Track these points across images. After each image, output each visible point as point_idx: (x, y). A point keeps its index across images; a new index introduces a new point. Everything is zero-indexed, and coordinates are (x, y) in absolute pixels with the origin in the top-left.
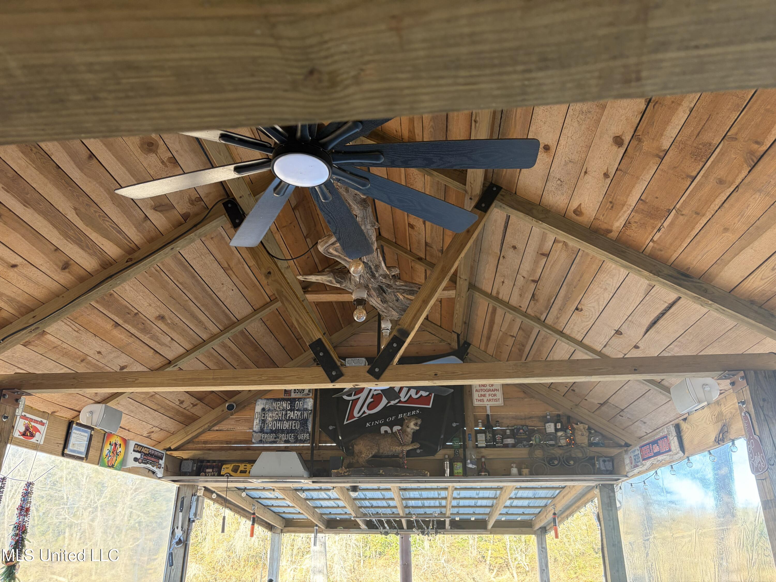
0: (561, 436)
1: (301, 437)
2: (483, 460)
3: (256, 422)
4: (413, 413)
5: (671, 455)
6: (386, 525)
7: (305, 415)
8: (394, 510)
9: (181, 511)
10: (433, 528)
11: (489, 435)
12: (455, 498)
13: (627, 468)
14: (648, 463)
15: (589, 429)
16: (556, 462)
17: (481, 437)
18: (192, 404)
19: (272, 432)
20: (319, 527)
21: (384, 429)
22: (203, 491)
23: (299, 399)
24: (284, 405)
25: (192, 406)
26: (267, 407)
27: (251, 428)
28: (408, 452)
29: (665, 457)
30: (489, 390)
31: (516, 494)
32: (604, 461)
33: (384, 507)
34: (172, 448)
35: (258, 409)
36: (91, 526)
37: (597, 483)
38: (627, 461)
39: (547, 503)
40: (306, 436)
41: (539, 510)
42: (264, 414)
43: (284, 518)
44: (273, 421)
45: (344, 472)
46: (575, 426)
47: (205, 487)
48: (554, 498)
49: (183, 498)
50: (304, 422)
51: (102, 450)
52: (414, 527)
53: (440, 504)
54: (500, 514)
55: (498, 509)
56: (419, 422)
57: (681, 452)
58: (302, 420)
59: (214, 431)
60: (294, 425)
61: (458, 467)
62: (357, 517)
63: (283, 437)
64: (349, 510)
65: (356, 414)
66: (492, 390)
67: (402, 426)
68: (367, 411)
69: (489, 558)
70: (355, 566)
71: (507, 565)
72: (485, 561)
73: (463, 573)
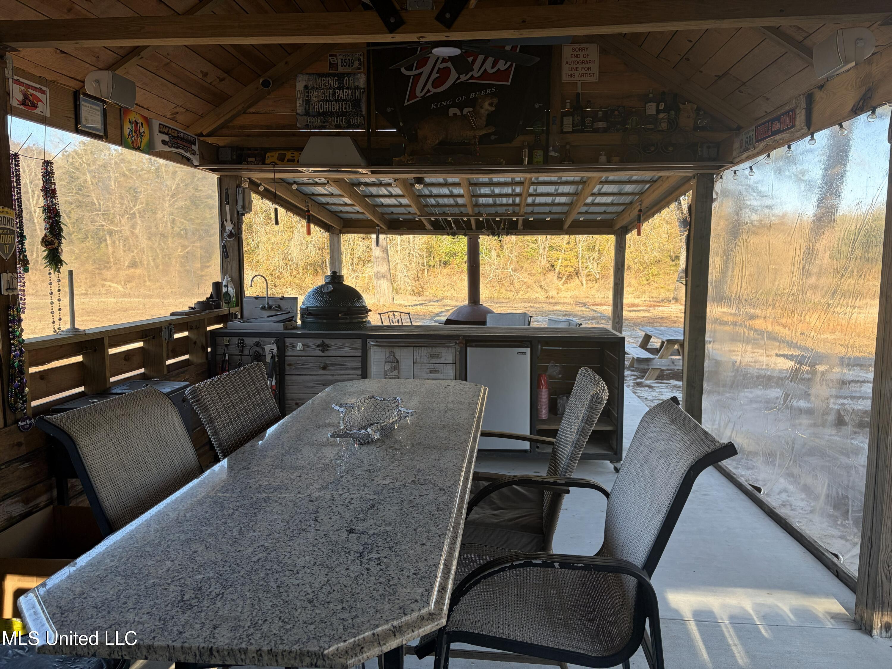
0: (663, 119)
1: (354, 121)
2: (568, 147)
3: (299, 102)
4: (488, 91)
5: (792, 132)
6: (453, 226)
7: (357, 94)
8: (462, 209)
9: (228, 204)
10: (503, 229)
11: (577, 118)
12: (531, 195)
13: (735, 154)
14: (762, 145)
15: (698, 109)
16: (653, 149)
17: (568, 121)
18: (218, 78)
19: (319, 114)
20: (381, 228)
21: (452, 111)
22: (247, 183)
23: (348, 75)
24: (331, 82)
25: (218, 80)
26: (310, 84)
27: (294, 109)
28: (481, 137)
29: (784, 135)
30: (583, 62)
31: (600, 190)
32: (709, 147)
33: (451, 206)
34: (204, 134)
35: (300, 86)
36: (133, 233)
37: (696, 172)
38: (736, 145)
39: (633, 199)
40: (360, 120)
41: (622, 208)
42: (308, 92)
43: (341, 218)
44: (319, 102)
45: (408, 160)
46: (681, 106)
47: (249, 178)
48: (642, 193)
49: (227, 189)
50: (356, 103)
51: (122, 128)
52: (484, 227)
53: (514, 201)
54: (579, 213)
55: (578, 206)
56: (495, 101)
57: (805, 128)
58: (353, 100)
59: (250, 113)
60: (344, 106)
61: (539, 155)
62: (422, 216)
63: (333, 120)
64: (414, 209)
65: (419, 94)
66: (587, 63)
67: (473, 107)
68: (431, 89)
69: (558, 267)
70: (419, 275)
71: (577, 274)
72: (555, 270)
73: (530, 281)
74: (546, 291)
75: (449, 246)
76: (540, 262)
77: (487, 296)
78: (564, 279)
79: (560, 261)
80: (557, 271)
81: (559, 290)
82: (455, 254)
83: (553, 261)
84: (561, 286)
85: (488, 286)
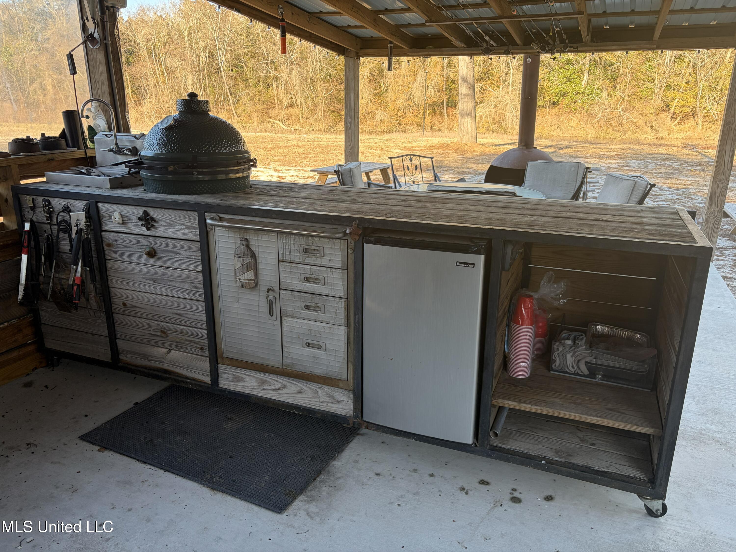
36: (290, 79)
69: (673, 107)
71: (693, 114)
72: (669, 110)
73: (640, 121)
74: (657, 132)
75: (559, 87)
76: (654, 102)
77: (593, 136)
78: (678, 119)
79: (676, 100)
80: (672, 111)
81: (671, 131)
82: (565, 94)
83: (668, 101)
84: (674, 127)
85: (595, 126)
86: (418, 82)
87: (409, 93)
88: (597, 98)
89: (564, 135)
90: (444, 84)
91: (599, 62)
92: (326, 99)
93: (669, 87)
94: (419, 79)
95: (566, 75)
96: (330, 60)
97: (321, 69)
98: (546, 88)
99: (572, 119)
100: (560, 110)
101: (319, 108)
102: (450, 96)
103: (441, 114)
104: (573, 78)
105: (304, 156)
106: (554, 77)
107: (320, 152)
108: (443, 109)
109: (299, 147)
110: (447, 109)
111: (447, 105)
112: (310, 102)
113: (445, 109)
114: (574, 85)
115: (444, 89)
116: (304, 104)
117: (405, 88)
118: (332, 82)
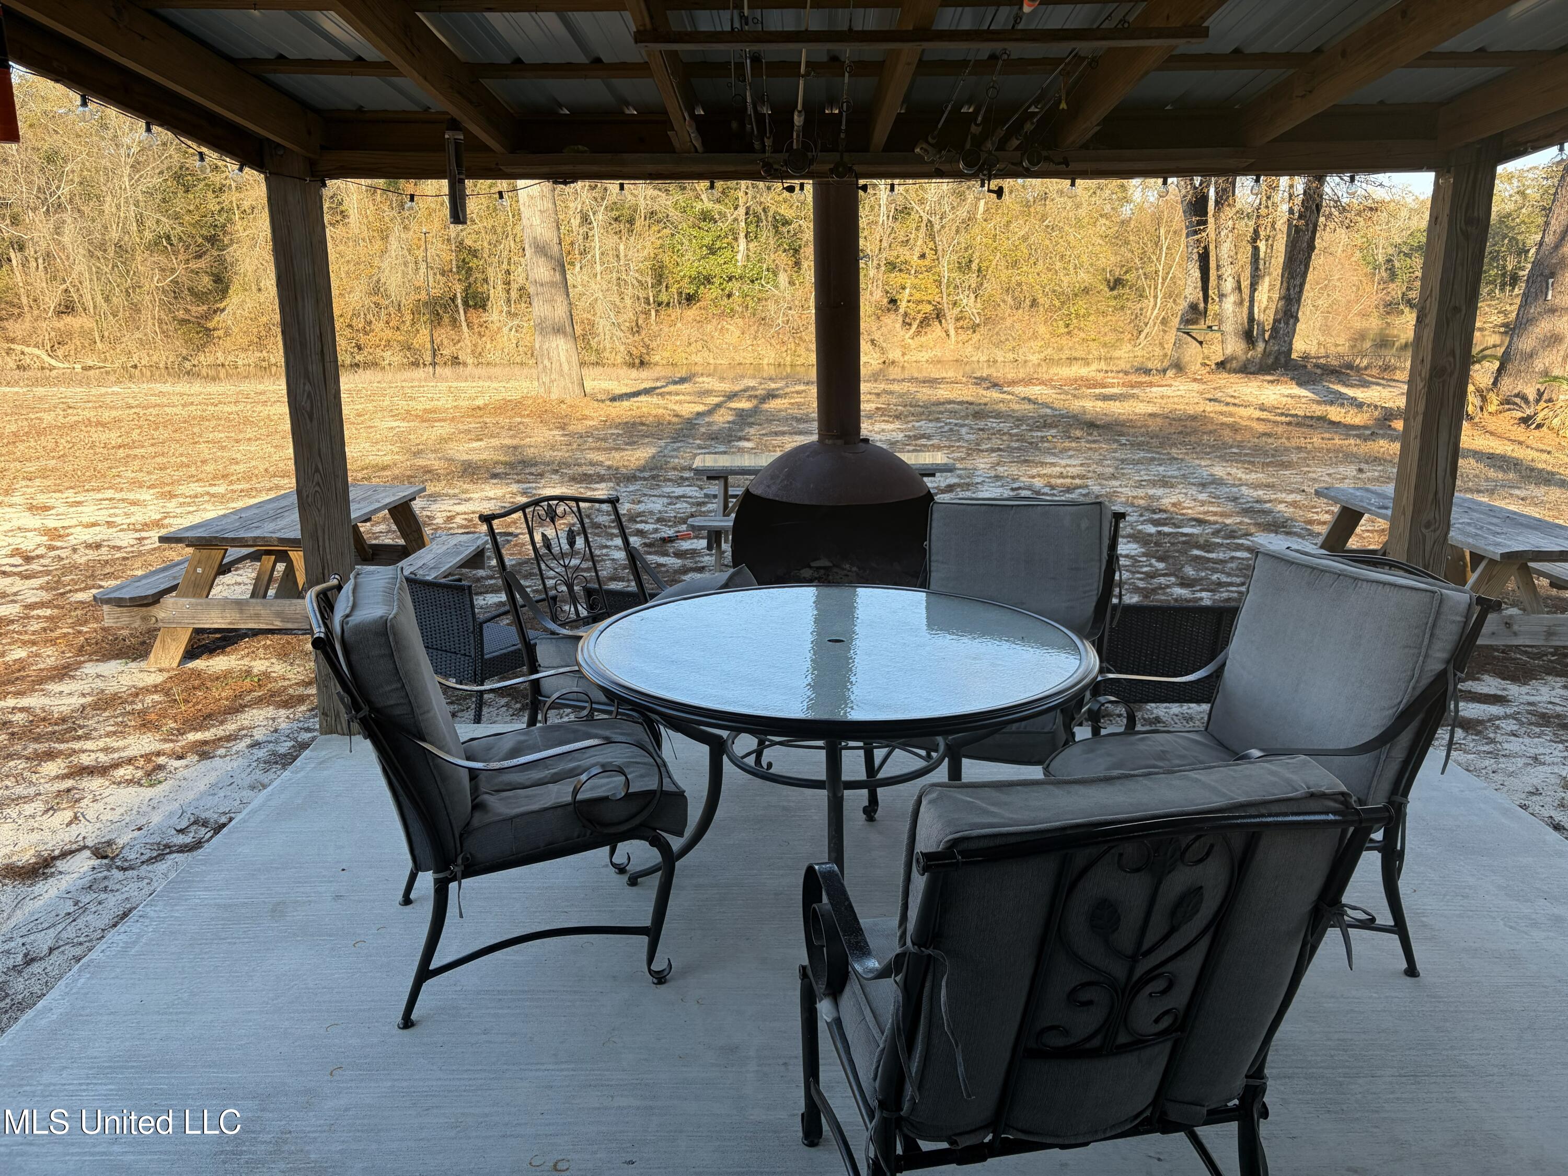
69: (904, 304)
70: (640, 322)
71: (938, 317)
72: (898, 308)
74: (883, 351)
75: (696, 264)
76: (871, 294)
77: (772, 361)
78: (915, 326)
79: (907, 291)
80: (902, 311)
81: (905, 349)
82: (708, 280)
83: (894, 293)
84: (910, 341)
85: (773, 341)
86: (393, 254)
87: (375, 278)
88: (769, 286)
89: (718, 362)
90: (453, 258)
91: (763, 218)
92: (164, 292)
93: (892, 266)
94: (394, 247)
95: (705, 242)
96: (164, 201)
97: (140, 223)
98: (670, 266)
99: (728, 329)
100: (703, 312)
101: (145, 315)
102: (470, 283)
103: (454, 322)
104: (719, 248)
105: (121, 453)
106: (682, 244)
107: (172, 439)
108: (458, 311)
109: (104, 425)
110: (465, 313)
111: (466, 303)
112: (118, 300)
113: (462, 312)
114: (722, 261)
115: (454, 270)
116: (105, 305)
117: (362, 267)
118: (176, 253)
